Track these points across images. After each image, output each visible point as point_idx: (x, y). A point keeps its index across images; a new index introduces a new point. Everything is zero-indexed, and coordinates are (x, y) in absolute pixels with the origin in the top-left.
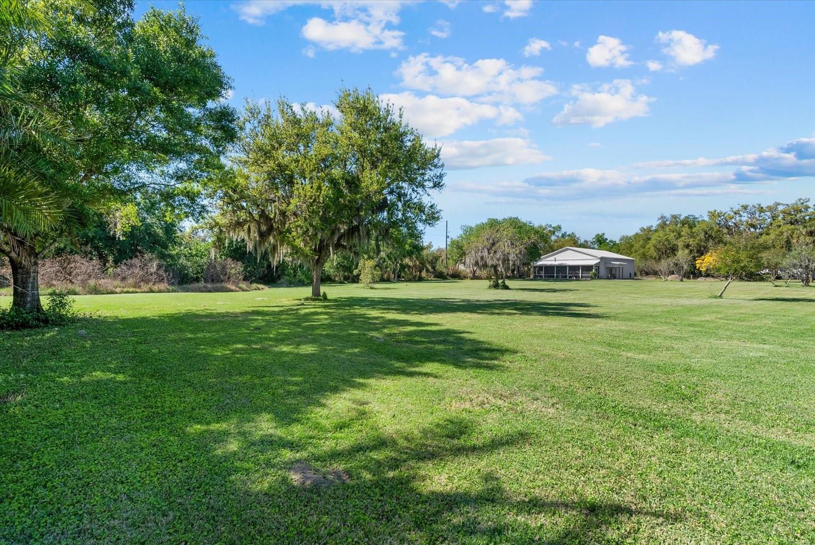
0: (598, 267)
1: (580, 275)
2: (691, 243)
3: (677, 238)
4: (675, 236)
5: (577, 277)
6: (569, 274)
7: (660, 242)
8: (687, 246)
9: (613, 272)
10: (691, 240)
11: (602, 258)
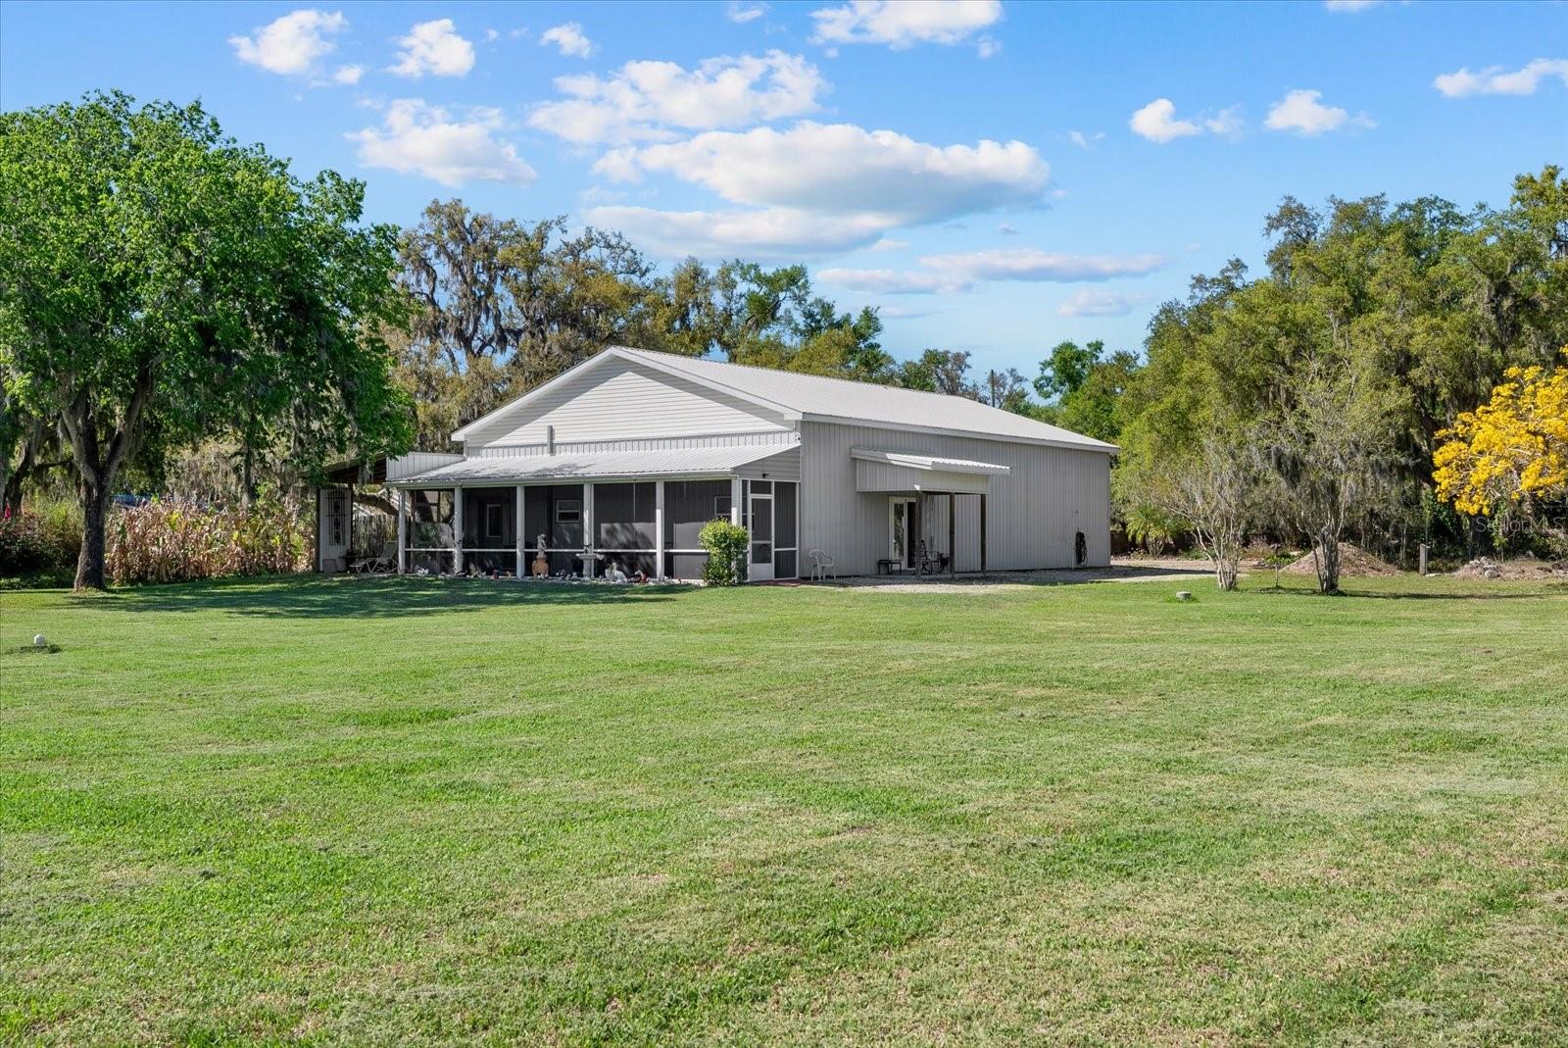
0: (786, 491)
1: (659, 551)
2: (1416, 346)
3: (1347, 317)
4: (1336, 302)
5: (636, 564)
6: (598, 544)
7: (1251, 338)
8: (1402, 363)
9: (934, 530)
10: (1420, 323)
11: (812, 427)
